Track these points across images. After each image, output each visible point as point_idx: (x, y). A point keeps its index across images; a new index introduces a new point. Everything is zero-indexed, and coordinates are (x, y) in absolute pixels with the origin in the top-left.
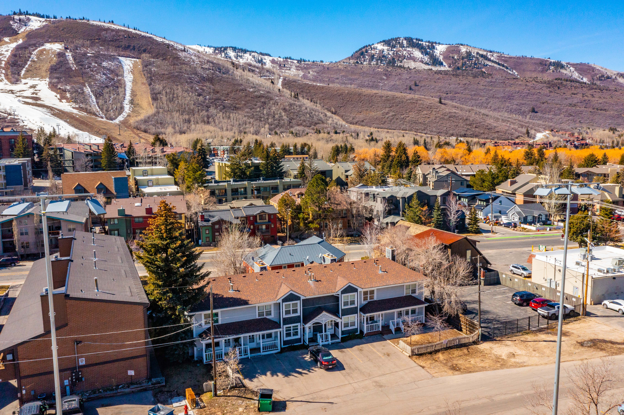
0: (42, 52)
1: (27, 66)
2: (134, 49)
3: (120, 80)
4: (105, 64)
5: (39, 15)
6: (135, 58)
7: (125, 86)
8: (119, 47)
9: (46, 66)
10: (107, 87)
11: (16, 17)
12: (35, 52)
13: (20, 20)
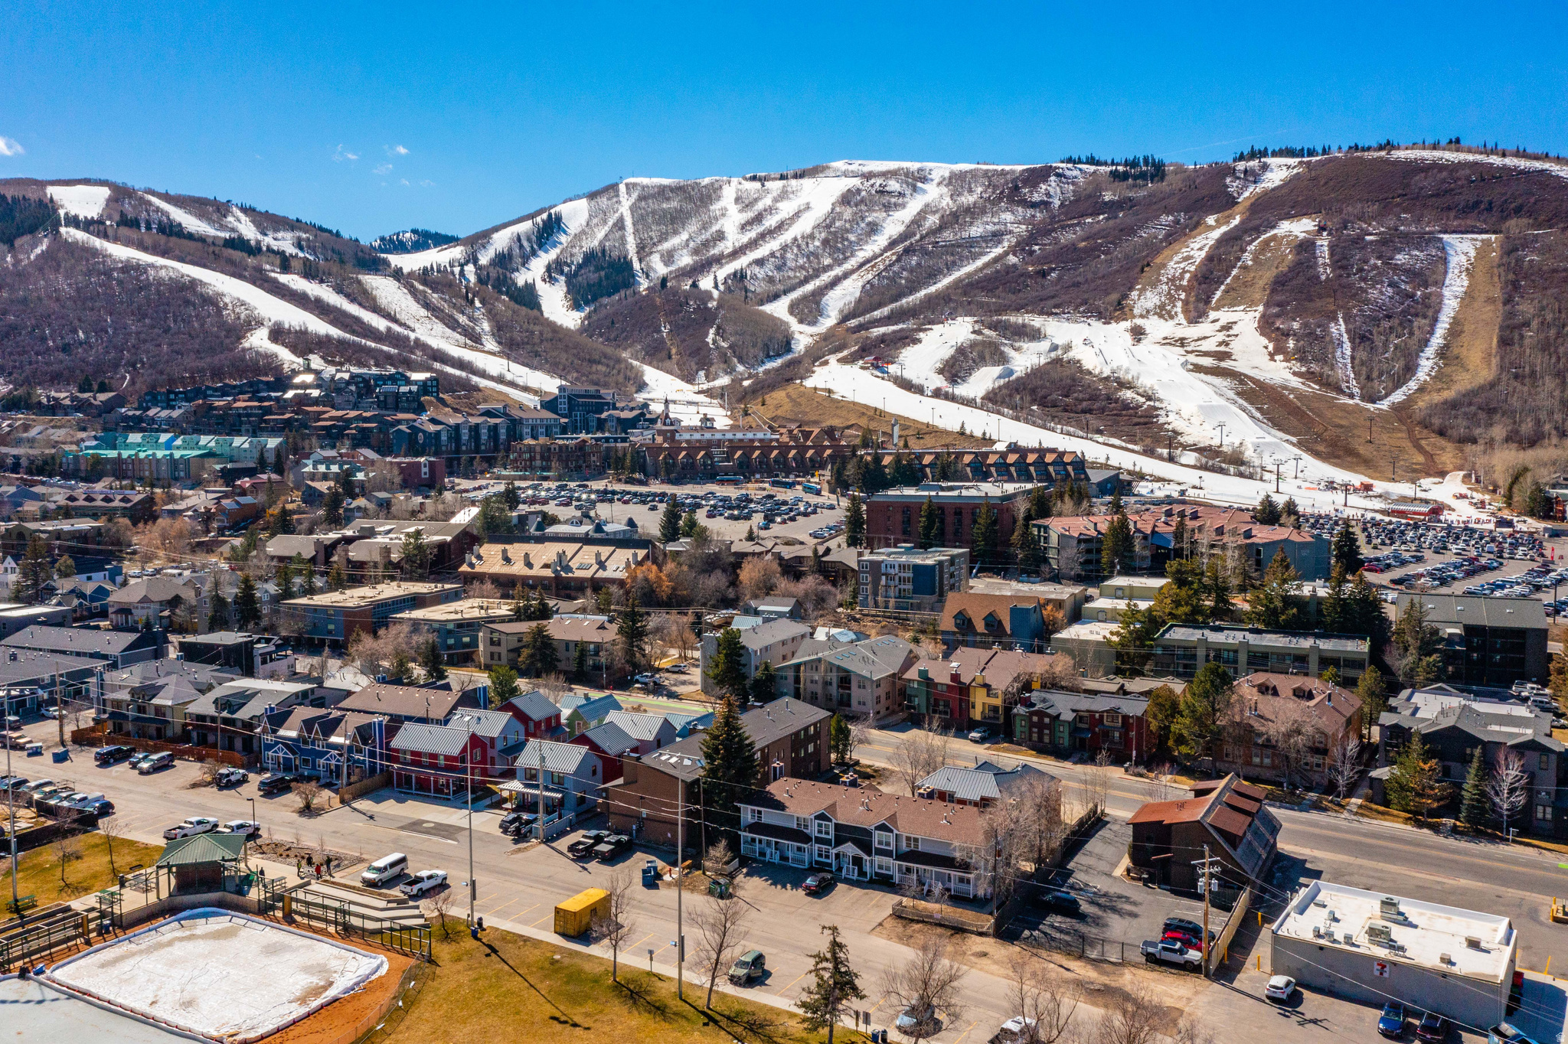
0: (1267, 242)
1: (1228, 281)
2: (1490, 208)
3: (1426, 297)
4: (1401, 258)
5: (1289, 153)
6: (1486, 232)
7: (1438, 311)
8: (1449, 209)
9: (1268, 275)
10: (1389, 317)
11: (1241, 166)
12: (1251, 247)
13: (1246, 172)
